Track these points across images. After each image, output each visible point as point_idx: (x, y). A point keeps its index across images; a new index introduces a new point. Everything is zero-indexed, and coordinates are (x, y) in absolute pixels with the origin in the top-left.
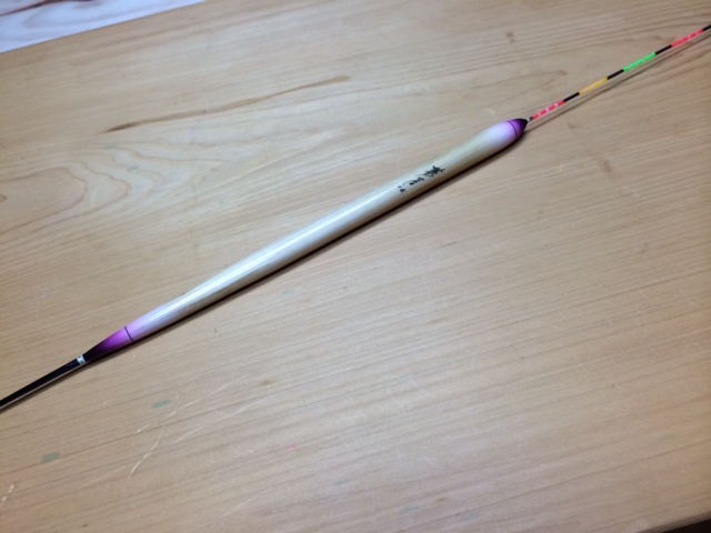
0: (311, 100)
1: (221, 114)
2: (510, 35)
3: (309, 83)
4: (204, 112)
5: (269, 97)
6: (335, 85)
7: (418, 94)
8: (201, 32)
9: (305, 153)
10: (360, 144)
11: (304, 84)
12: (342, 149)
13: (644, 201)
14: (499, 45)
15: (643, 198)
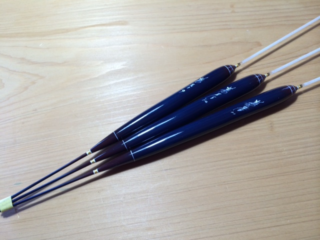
0: (102, 37)
1: (45, 38)
5: (76, 29)
6: (118, 27)
13: (289, 158)
14: (224, 13)
15: (289, 156)
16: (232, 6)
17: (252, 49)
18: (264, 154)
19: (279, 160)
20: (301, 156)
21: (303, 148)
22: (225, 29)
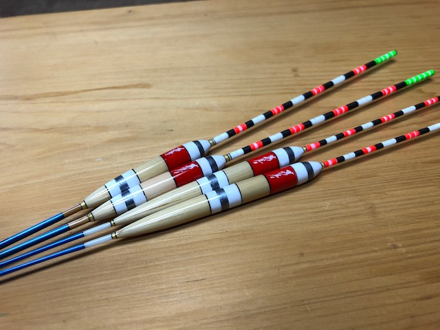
0: (111, 100)
1: (29, 101)
2: (295, 70)
3: (115, 85)
4: (16, 98)
5: (76, 92)
6: (137, 91)
7: (206, 109)
8: (47, 34)
9: (86, 148)
10: (141, 148)
11: (111, 86)
12: (122, 151)
14: (284, 77)
18: (367, 253)
19: (394, 261)
20: (430, 255)
22: (287, 93)
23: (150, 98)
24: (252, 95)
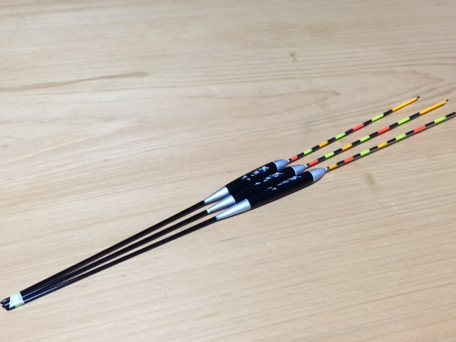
0: (110, 90)
3: (109, 74)
5: (68, 83)
6: (134, 80)
7: (209, 97)
9: (98, 138)
11: (105, 75)
12: (135, 139)
13: (402, 213)
14: (283, 62)
15: (401, 211)
16: (293, 55)
17: (327, 98)
18: (366, 211)
19: (388, 217)
20: (417, 210)
21: (419, 201)
22: (287, 78)
23: (151, 87)
24: (253, 81)
